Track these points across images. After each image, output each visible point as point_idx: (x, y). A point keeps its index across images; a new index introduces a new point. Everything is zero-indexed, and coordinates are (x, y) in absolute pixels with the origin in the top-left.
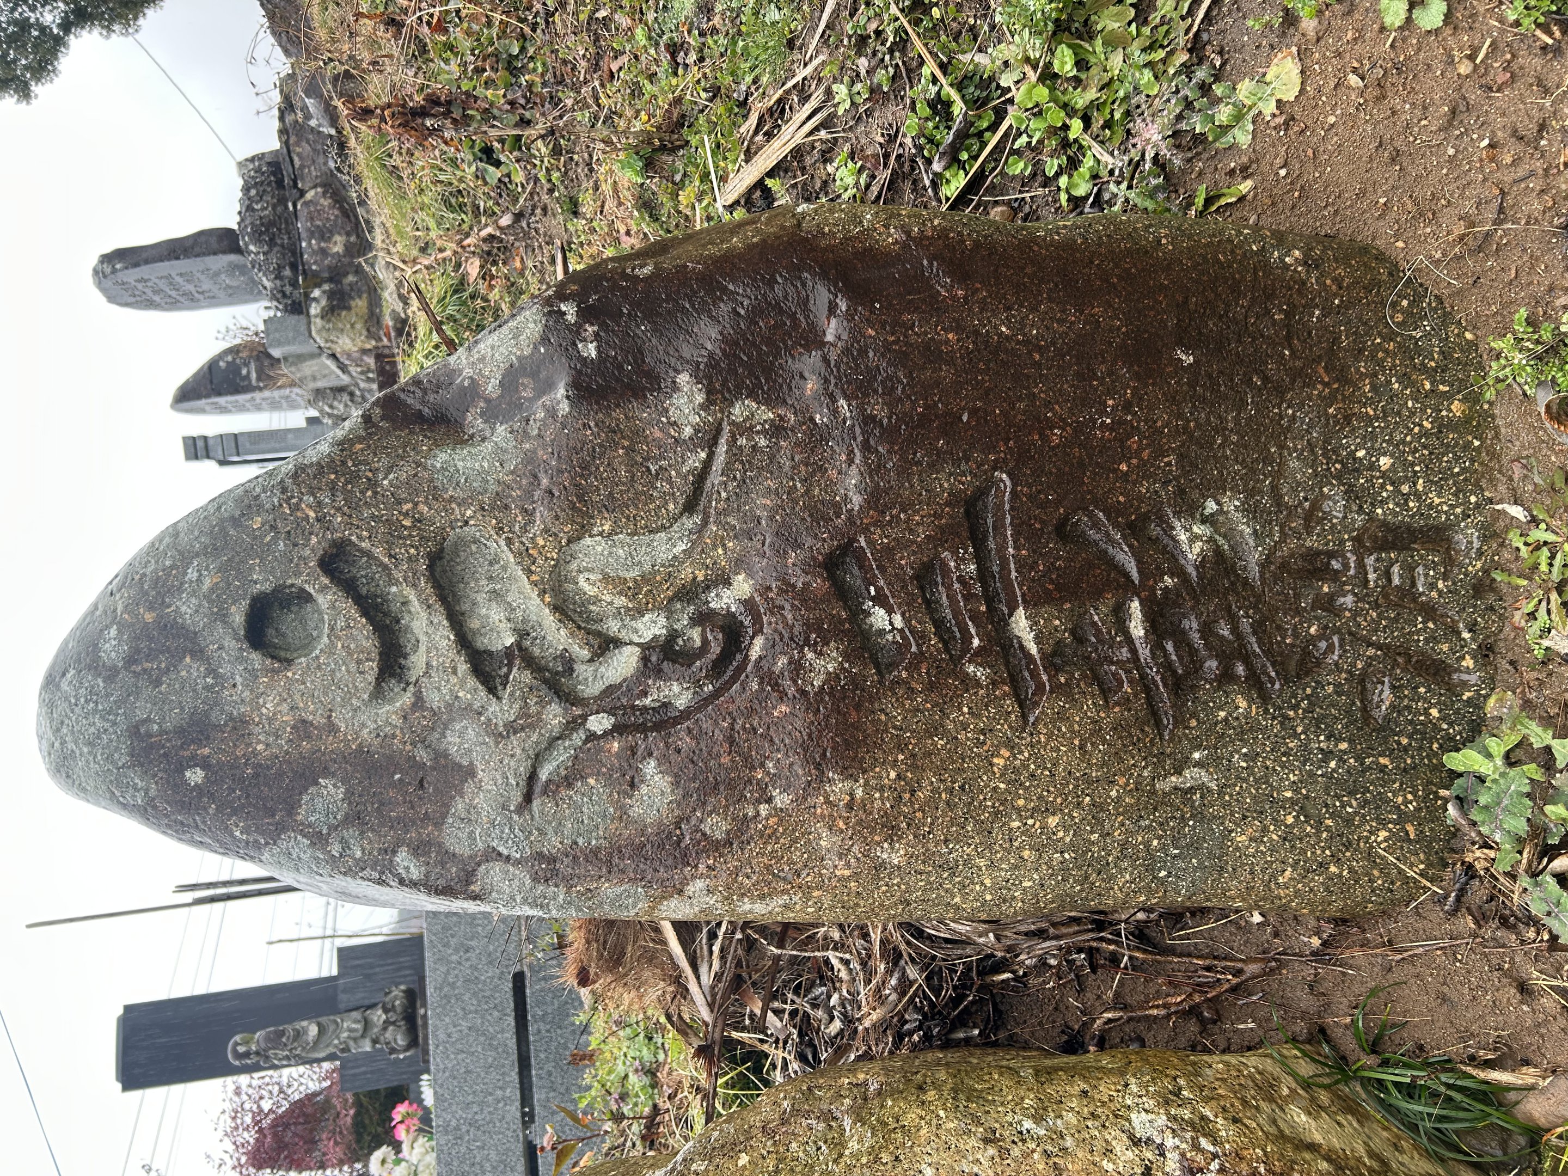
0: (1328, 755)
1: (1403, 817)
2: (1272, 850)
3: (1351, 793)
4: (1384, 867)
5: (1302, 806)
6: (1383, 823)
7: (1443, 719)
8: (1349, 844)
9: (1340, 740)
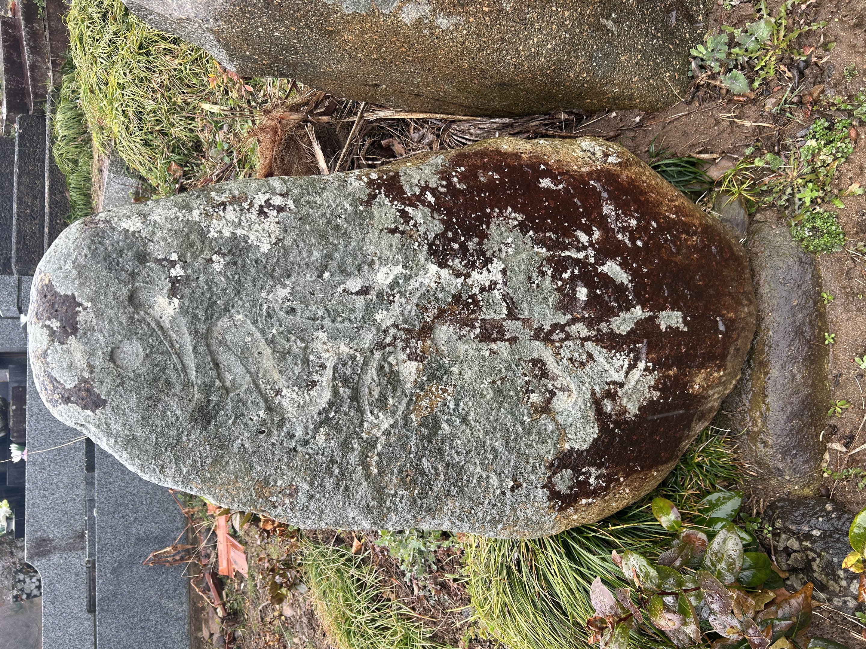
0: (654, 36)
1: (674, 70)
2: (632, 66)
3: (660, 55)
4: (667, 87)
5: (644, 53)
6: (668, 70)
7: (690, 39)
8: (657, 74)
9: (658, 32)
